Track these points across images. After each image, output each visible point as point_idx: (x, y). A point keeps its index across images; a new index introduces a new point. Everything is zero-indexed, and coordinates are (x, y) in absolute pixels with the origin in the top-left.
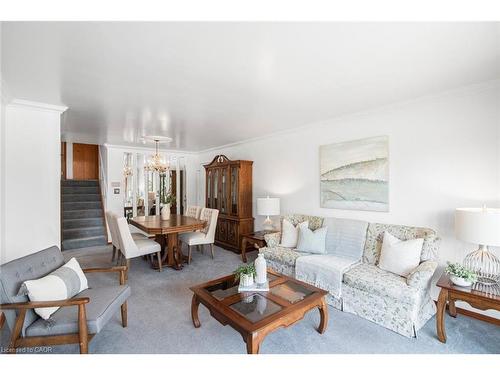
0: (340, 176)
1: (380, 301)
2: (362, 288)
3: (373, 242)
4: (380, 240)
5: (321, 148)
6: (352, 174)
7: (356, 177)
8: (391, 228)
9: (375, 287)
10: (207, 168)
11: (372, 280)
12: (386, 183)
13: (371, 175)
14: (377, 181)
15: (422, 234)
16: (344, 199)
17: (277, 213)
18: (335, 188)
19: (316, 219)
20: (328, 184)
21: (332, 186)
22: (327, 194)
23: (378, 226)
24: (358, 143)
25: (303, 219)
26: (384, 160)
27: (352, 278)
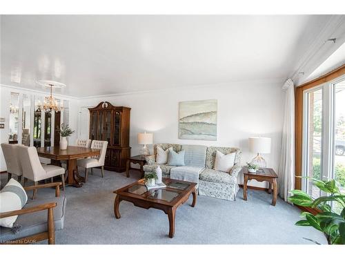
0: (191, 120)
1: (219, 185)
2: (210, 180)
3: (210, 157)
4: (214, 155)
5: (180, 103)
6: (198, 119)
7: (200, 121)
8: (219, 149)
9: (217, 178)
10: (91, 110)
11: (214, 175)
12: (216, 125)
13: (207, 120)
14: (211, 124)
15: (234, 151)
16: (193, 133)
17: (151, 143)
18: (188, 127)
19: (177, 146)
20: (184, 125)
21: (185, 126)
22: (183, 131)
23: (212, 148)
24: (202, 102)
25: (169, 146)
26: (215, 112)
27: (205, 175)
